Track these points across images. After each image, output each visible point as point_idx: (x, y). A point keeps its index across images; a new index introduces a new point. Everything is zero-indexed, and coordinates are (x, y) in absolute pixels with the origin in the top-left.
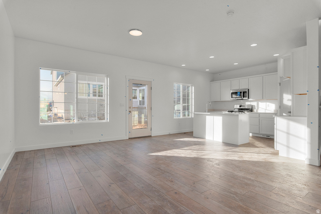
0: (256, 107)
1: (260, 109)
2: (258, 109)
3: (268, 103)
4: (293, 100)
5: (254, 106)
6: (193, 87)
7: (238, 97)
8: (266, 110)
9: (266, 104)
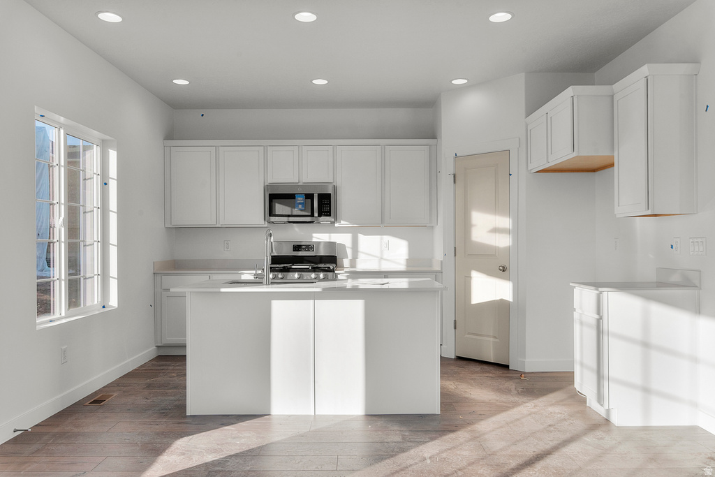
0: (349, 252)
1: (361, 257)
2: (355, 257)
3: (386, 238)
4: (515, 232)
5: (343, 246)
6: (113, 155)
7: (296, 211)
8: (383, 262)
9: (382, 239)
